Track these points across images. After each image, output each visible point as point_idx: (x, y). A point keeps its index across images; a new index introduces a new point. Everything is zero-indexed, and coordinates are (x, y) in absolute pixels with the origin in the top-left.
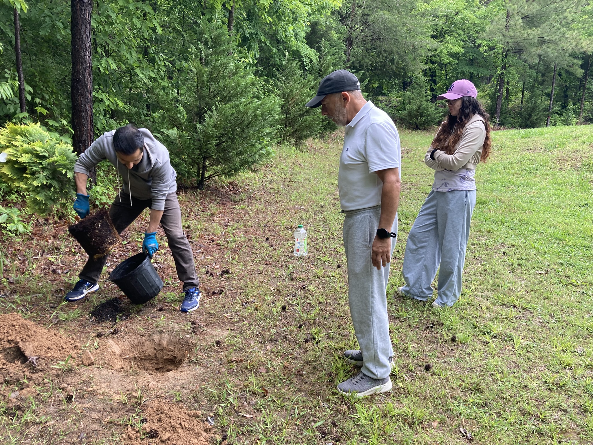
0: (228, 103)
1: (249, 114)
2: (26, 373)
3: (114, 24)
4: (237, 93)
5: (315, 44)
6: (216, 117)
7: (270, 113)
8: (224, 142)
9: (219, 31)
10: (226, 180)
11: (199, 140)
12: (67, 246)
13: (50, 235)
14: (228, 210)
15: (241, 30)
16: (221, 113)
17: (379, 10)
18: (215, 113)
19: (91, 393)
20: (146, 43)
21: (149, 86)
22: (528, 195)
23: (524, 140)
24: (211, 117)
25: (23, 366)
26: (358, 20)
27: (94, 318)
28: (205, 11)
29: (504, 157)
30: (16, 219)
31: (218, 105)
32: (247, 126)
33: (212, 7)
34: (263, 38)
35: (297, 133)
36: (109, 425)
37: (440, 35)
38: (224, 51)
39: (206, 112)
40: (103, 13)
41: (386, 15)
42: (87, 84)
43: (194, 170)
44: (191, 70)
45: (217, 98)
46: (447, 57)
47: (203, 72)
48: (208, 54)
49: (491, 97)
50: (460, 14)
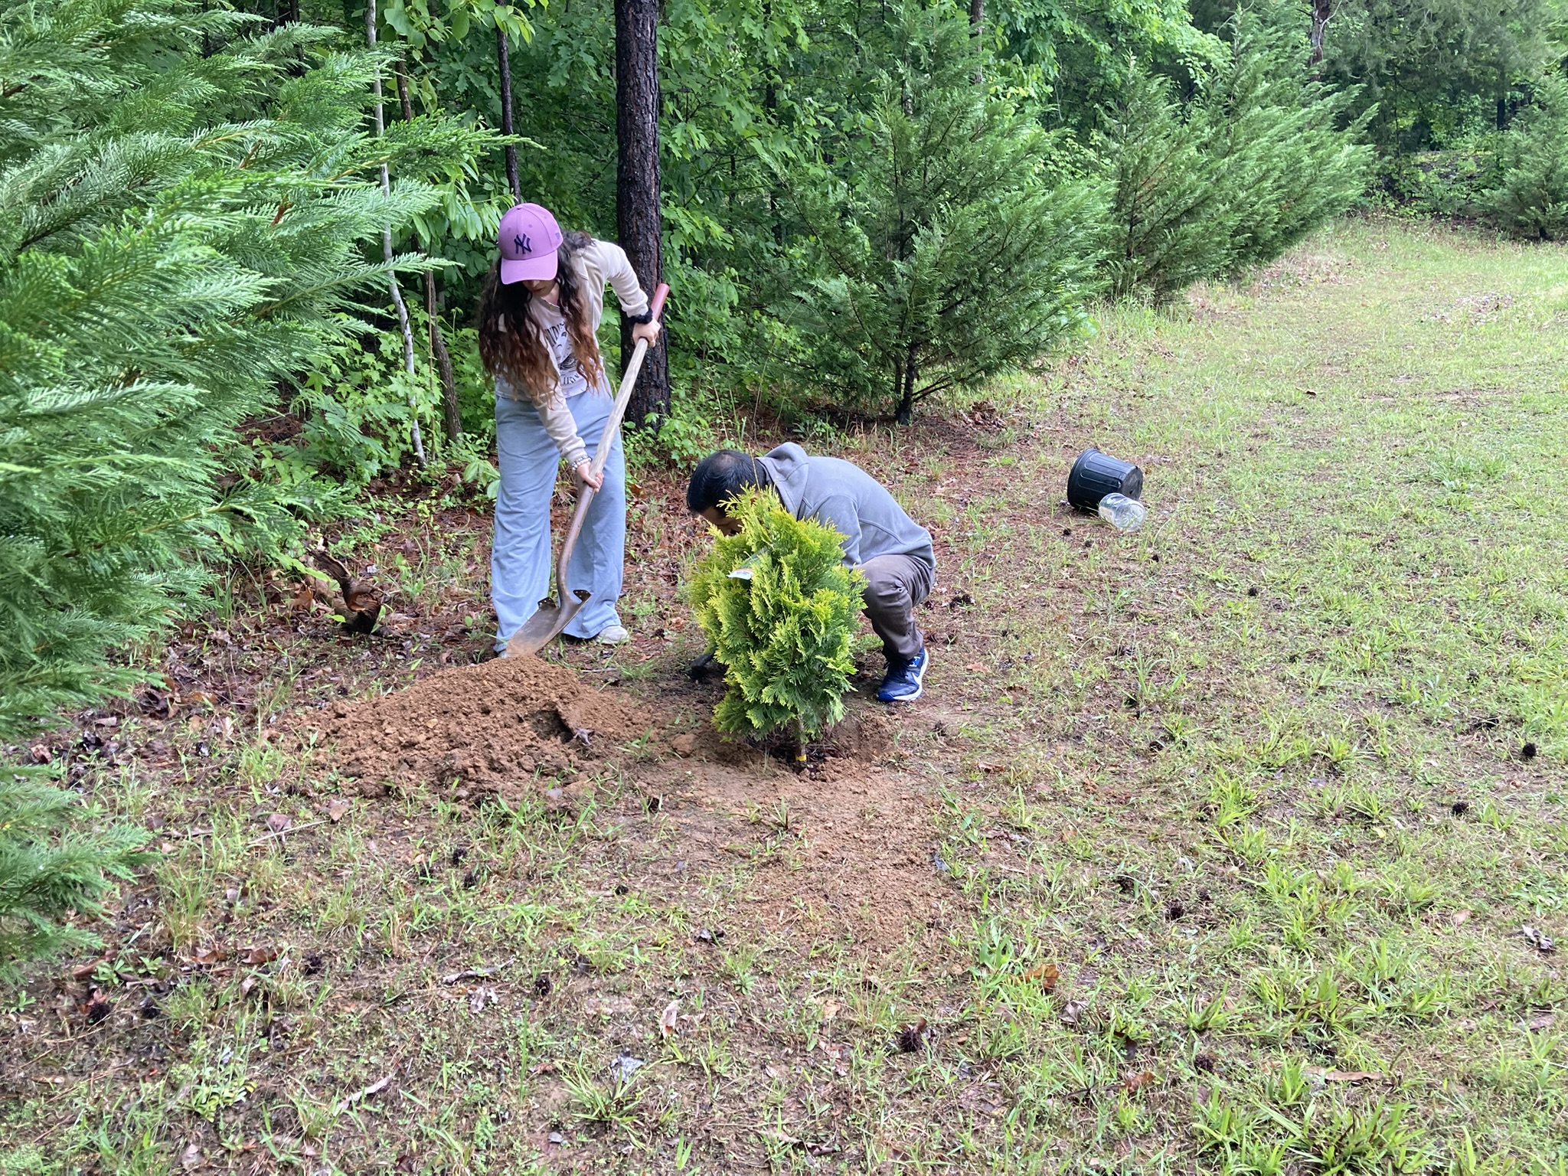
0: (970, 202)
1: (1024, 227)
2: (571, 757)
3: (701, 41)
4: (992, 178)
5: (1216, 23)
6: (941, 239)
7: (1077, 221)
8: (959, 303)
9: (947, 26)
10: (965, 398)
11: (900, 301)
14: (969, 470)
15: (1004, 15)
16: (953, 230)
18: (938, 232)
19: (689, 801)
20: (770, 78)
21: (783, 179)
24: (928, 240)
25: (567, 745)
31: (944, 211)
32: (1017, 257)
34: (1067, 26)
35: (1161, 271)
36: (729, 855)
38: (959, 75)
39: (916, 232)
40: (678, 19)
42: (650, 188)
43: (887, 377)
44: (880, 134)
45: (943, 193)
47: (908, 131)
48: (921, 88)
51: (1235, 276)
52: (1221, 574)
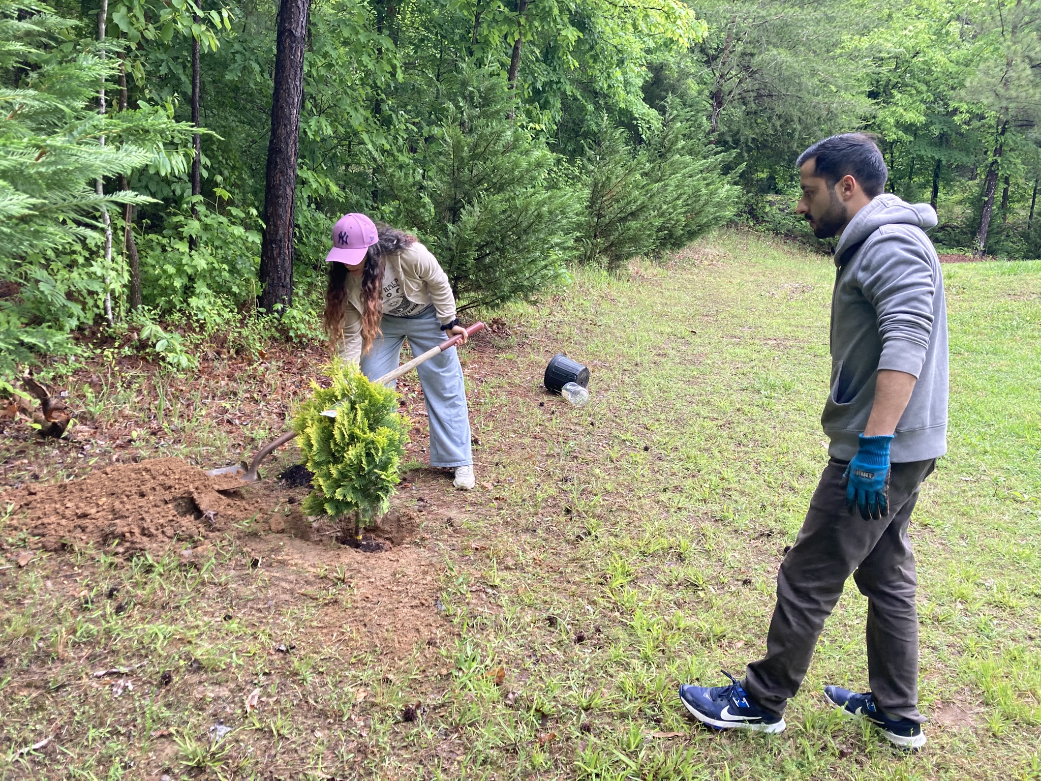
0: (498, 193)
1: (530, 212)
2: (200, 529)
3: (334, 65)
4: (514, 179)
5: (657, 102)
6: (479, 214)
7: (563, 213)
8: (488, 255)
9: (494, 80)
10: (488, 315)
11: (450, 249)
12: (247, 391)
13: (224, 374)
14: (486, 360)
15: (530, 77)
16: (486, 209)
17: (771, 47)
18: (477, 209)
19: (279, 562)
20: (378, 95)
21: (380, 163)
22: (990, 368)
23: (1006, 278)
24: (470, 214)
25: (198, 522)
26: (734, 63)
27: (284, 481)
28: (475, 47)
29: (965, 305)
30: (179, 348)
31: (482, 196)
32: (525, 231)
33: (485, 41)
34: (569, 89)
35: (614, 248)
36: (303, 597)
37: (884, 91)
38: (498, 112)
39: (463, 207)
40: (320, 49)
41: (783, 55)
42: (291, 156)
44: (445, 141)
45: (482, 185)
46: (894, 129)
47: (463, 143)
48: (473, 117)
49: (972, 203)
50: (921, 55)
51: (658, 257)
52: (628, 436)
